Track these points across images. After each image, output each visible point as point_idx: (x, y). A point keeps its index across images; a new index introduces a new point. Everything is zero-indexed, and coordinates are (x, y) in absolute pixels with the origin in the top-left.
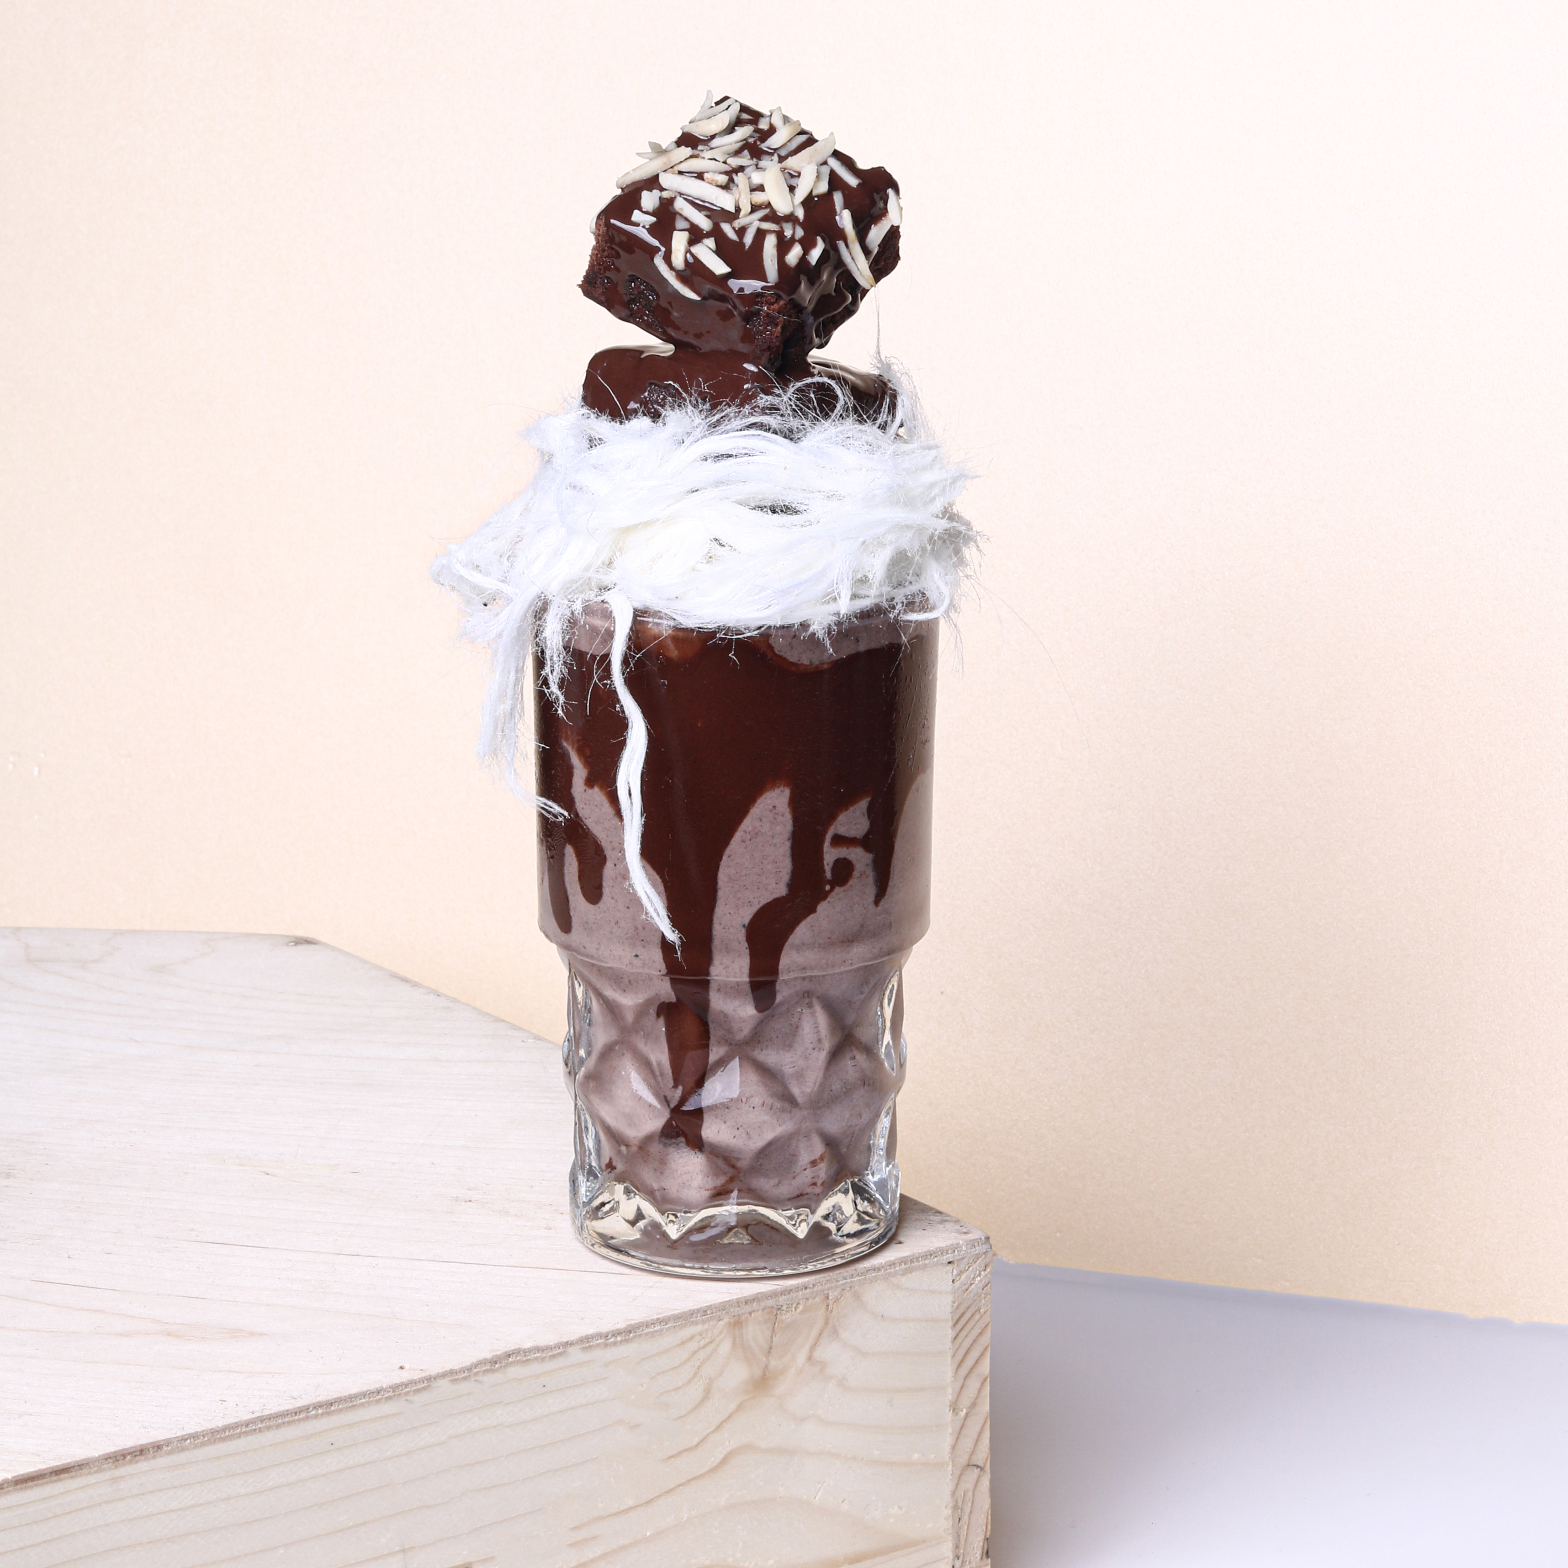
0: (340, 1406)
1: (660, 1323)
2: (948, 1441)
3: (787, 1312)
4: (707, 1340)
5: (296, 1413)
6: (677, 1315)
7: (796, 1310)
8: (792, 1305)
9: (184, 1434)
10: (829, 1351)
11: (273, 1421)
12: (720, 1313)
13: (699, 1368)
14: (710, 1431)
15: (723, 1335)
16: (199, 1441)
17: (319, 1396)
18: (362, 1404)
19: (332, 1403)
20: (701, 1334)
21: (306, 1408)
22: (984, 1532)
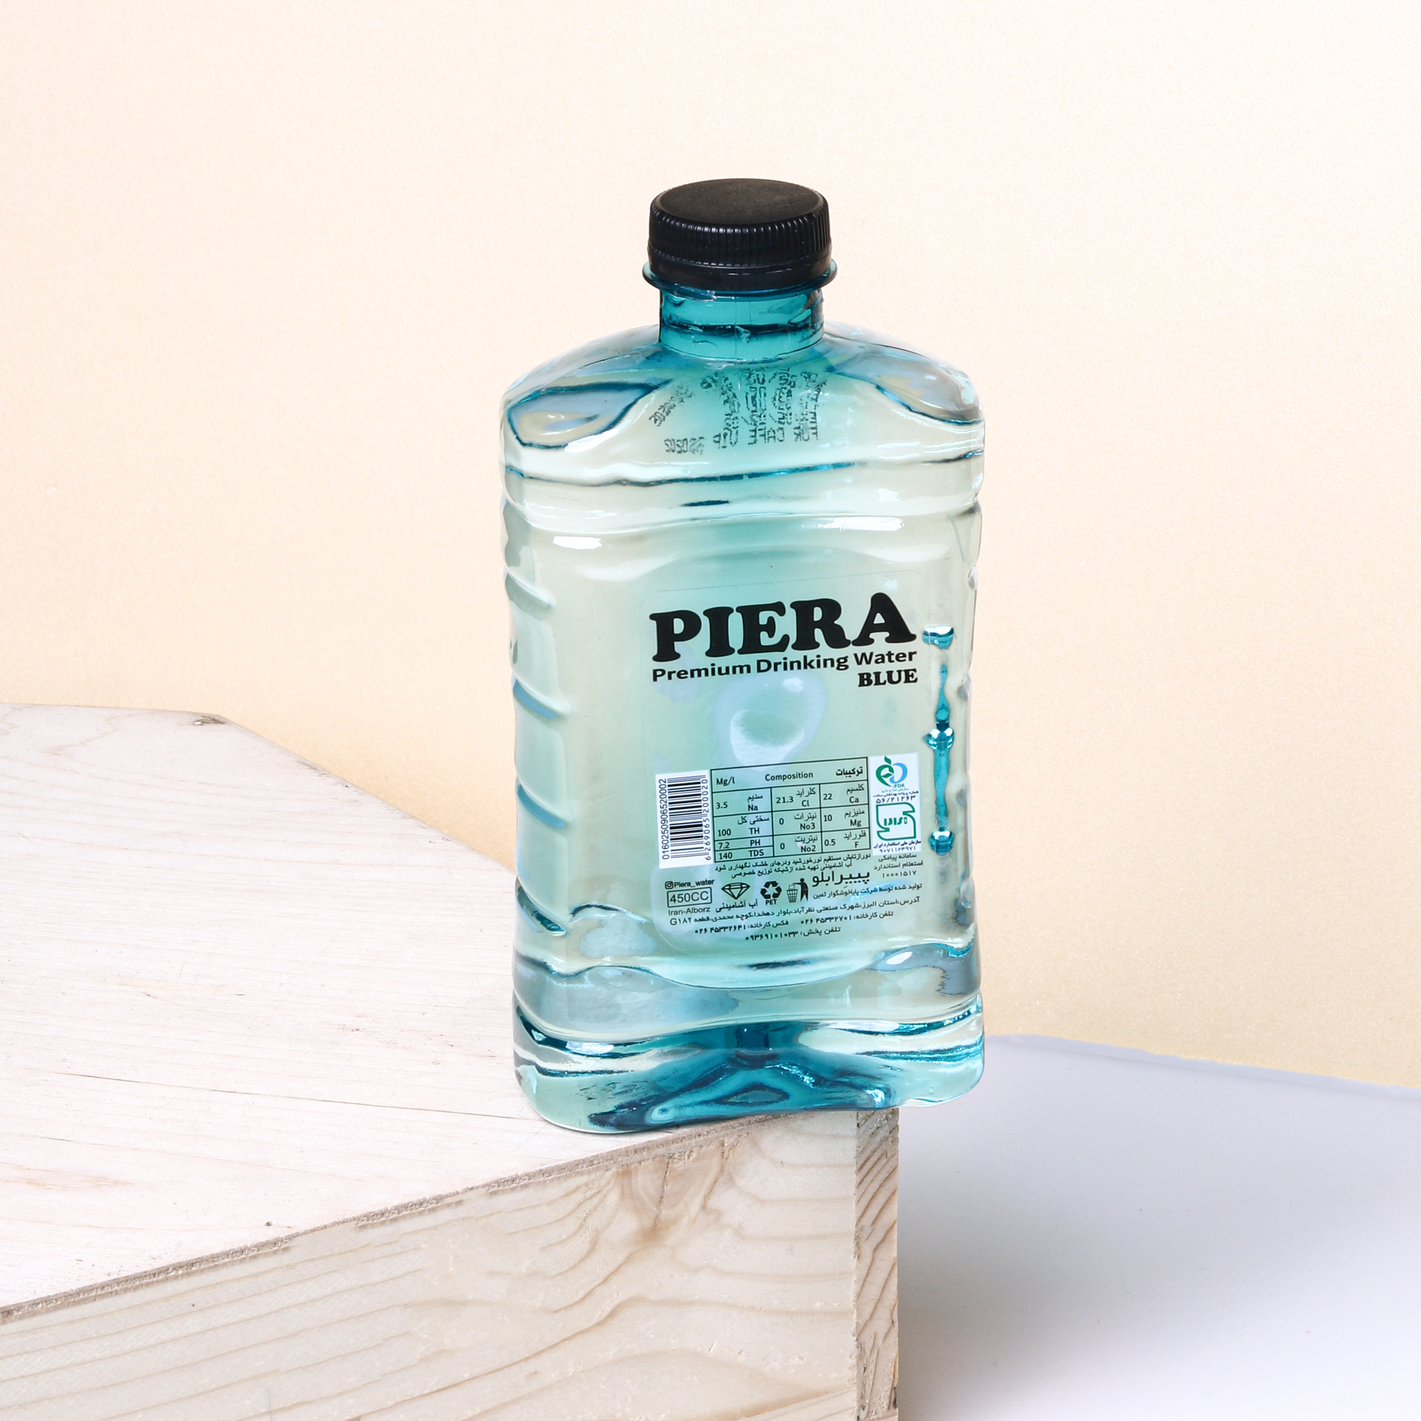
0: (202, 1267)
1: (543, 1175)
2: (852, 1289)
3: (679, 1160)
4: (594, 1191)
5: (154, 1275)
6: (562, 1166)
7: (689, 1157)
8: (685, 1153)
9: (36, 1298)
10: (724, 1199)
11: (130, 1283)
12: (608, 1163)
13: (585, 1220)
14: (597, 1283)
15: (611, 1185)
16: (52, 1305)
17: (179, 1256)
18: (225, 1264)
19: (193, 1264)
20: (586, 1185)
21: (165, 1269)
22: (891, 1382)
